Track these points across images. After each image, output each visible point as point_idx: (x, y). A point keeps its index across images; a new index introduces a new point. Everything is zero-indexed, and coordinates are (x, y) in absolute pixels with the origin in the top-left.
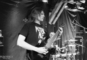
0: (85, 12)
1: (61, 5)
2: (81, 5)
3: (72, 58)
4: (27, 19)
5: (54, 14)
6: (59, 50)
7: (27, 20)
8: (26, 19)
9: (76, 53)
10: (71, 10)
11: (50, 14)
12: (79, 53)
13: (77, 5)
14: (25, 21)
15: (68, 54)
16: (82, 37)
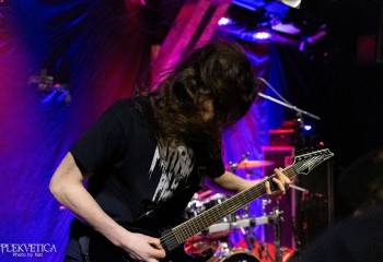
0: (302, 46)
1: (203, 13)
2: (283, 16)
3: (251, 236)
4: (49, 74)
5: (175, 51)
6: (196, 208)
7: (51, 78)
8: (44, 72)
9: (268, 214)
10: (244, 35)
11: (156, 50)
12: (280, 215)
13: (271, 13)
14: (41, 85)
15: (234, 224)
16: (293, 150)
